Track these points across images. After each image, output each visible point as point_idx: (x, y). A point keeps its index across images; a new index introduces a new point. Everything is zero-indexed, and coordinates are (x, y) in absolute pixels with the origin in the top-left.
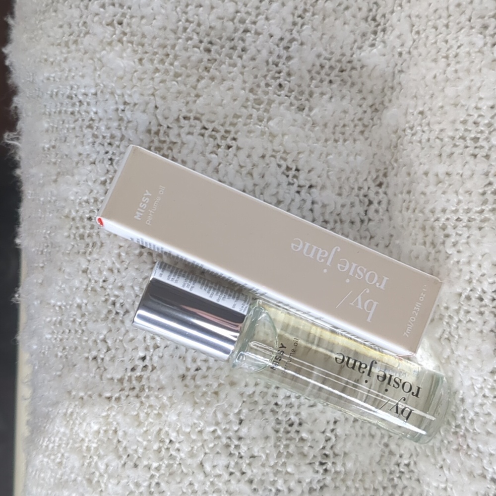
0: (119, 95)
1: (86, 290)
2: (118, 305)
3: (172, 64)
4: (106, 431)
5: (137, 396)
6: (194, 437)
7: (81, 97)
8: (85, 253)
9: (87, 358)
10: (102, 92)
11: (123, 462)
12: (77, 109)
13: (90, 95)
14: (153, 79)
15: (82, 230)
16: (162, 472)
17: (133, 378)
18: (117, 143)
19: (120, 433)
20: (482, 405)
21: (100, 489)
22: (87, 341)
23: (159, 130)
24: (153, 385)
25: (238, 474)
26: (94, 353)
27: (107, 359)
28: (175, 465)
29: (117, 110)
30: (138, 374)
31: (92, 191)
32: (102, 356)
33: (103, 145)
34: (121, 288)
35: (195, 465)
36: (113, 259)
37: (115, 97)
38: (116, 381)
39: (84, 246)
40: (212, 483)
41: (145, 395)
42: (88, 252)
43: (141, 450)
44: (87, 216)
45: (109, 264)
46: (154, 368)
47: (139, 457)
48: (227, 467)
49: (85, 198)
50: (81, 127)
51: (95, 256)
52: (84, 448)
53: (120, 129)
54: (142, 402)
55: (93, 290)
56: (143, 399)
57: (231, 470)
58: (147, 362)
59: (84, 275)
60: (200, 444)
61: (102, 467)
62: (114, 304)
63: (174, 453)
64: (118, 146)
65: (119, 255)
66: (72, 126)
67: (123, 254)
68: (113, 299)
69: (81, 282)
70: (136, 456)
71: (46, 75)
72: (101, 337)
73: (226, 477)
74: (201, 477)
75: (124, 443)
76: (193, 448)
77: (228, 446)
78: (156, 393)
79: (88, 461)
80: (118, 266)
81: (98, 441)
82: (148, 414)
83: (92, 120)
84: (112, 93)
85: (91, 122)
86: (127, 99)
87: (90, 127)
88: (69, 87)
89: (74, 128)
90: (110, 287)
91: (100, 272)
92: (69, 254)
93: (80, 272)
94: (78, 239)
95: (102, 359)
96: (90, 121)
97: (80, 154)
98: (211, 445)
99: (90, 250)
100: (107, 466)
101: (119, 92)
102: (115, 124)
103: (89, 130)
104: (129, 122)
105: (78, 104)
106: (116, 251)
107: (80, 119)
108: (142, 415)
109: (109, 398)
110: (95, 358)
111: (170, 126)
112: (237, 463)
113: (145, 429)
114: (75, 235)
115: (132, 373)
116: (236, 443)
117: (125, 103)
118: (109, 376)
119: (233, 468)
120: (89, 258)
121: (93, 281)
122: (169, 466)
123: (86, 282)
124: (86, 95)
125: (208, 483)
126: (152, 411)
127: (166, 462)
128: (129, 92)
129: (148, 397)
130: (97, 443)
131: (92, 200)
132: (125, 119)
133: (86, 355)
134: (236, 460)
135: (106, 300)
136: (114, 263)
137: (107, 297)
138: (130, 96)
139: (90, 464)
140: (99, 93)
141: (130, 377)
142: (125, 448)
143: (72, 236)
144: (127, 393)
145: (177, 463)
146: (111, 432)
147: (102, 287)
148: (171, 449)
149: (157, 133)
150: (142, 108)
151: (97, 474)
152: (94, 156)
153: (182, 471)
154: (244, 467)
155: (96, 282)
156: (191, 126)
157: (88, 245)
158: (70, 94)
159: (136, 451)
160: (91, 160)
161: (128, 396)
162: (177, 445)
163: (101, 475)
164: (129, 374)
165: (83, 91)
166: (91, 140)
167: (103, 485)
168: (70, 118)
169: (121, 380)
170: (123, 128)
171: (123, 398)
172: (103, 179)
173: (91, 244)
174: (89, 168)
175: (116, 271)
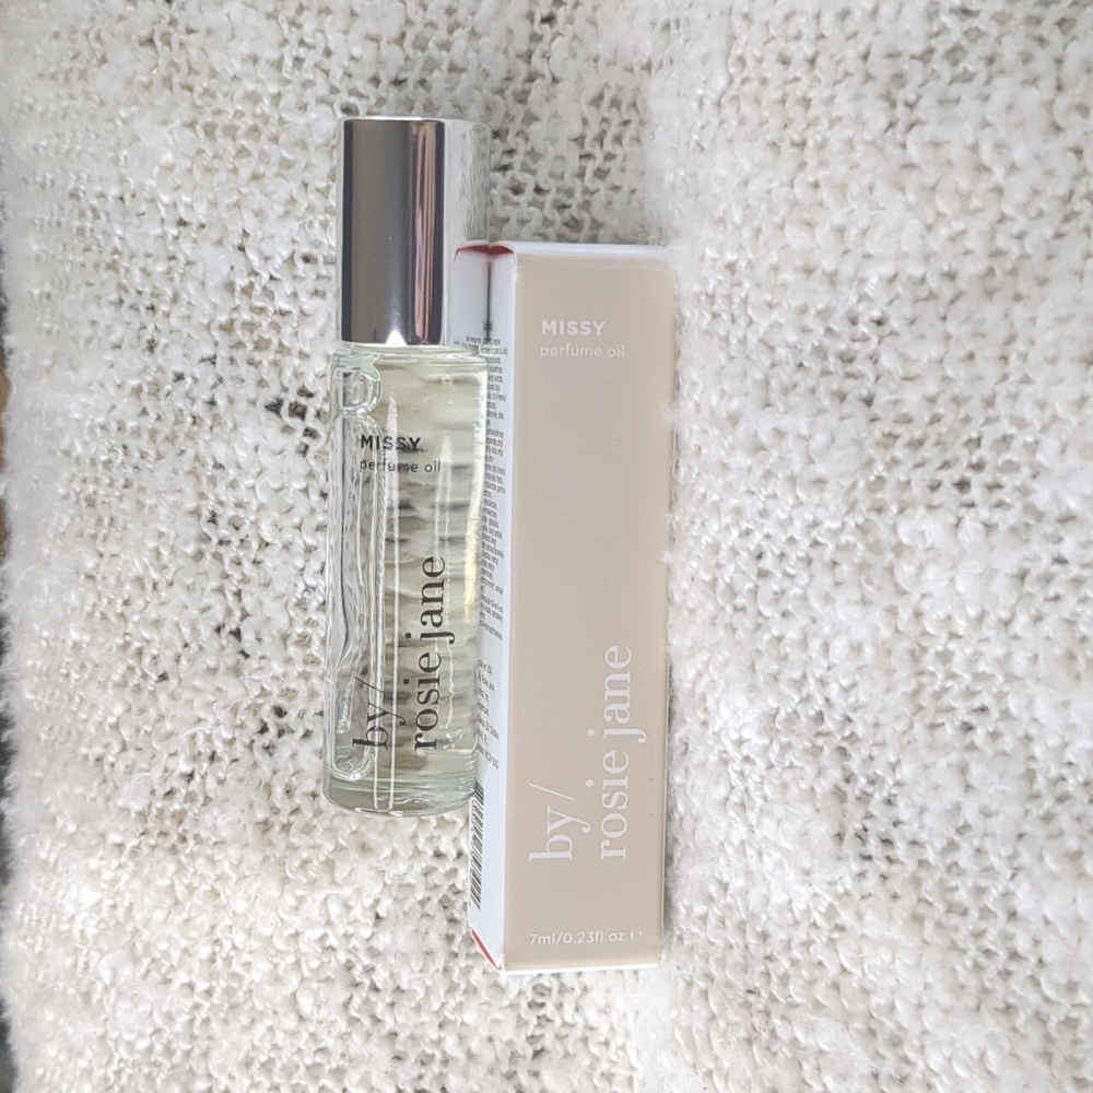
0: (166, 206)
1: (91, 615)
2: (147, 660)
3: (275, 139)
4: (114, 907)
5: (173, 850)
6: (280, 945)
7: (94, 202)
8: (94, 536)
9: (86, 757)
10: (134, 196)
11: (142, 970)
12: (89, 225)
13: (110, 199)
14: (235, 171)
15: (91, 488)
16: (216, 999)
17: (167, 814)
18: (164, 308)
19: (138, 916)
20: (807, 944)
21: (103, 1016)
22: (86, 721)
23: (251, 285)
24: (204, 834)
25: (367, 1022)
26: (98, 750)
27: (121, 767)
28: (241, 993)
29: (163, 237)
30: (177, 807)
31: (113, 407)
32: (111, 759)
33: (137, 310)
34: (157, 624)
35: (279, 999)
36: (146, 560)
37: (159, 210)
38: (133, 814)
39: (93, 521)
40: (313, 1035)
41: (188, 851)
42: (101, 536)
43: (175, 954)
44: (103, 458)
45: (138, 569)
46: (207, 800)
47: (172, 966)
48: (346, 1005)
49: (101, 420)
50: (96, 266)
51: (113, 548)
52: (77, 934)
53: (171, 279)
54: (180, 863)
55: (104, 617)
56: (183, 859)
57: (353, 1013)
58: (195, 785)
59: (90, 584)
60: (291, 959)
61: (107, 975)
62: (140, 653)
63: (239, 970)
64: (167, 315)
65: (158, 554)
66: (80, 259)
67: (165, 552)
68: (137, 644)
69: (83, 599)
70: (166, 963)
71: (31, 140)
72: (111, 720)
73: (342, 1026)
74: (291, 1022)
75: (146, 935)
76: (276, 965)
77: (349, 967)
78: (209, 852)
79: (84, 959)
80: (155, 575)
81: (99, 922)
82: (191, 889)
83: (116, 251)
84: (153, 201)
85: (116, 257)
86: (183, 213)
87: (112, 266)
88: (73, 176)
89: (83, 265)
90: (136, 618)
91: (120, 583)
92: (64, 533)
93: (82, 577)
94: (84, 504)
95: (112, 765)
96: (112, 254)
97: (93, 323)
98: (315, 964)
99: (104, 531)
100: (115, 971)
101: (165, 199)
102: (161, 268)
103: (111, 273)
104: (189, 263)
105: (89, 214)
106: (151, 544)
107: (94, 248)
108: (180, 890)
109: (120, 846)
110: (99, 760)
111: (276, 275)
112: (366, 1001)
113: (185, 916)
114: (78, 494)
115: (167, 803)
116: (367, 961)
117: (182, 223)
118: (120, 803)
119: (359, 1011)
120: (102, 549)
121: (105, 601)
122: (229, 992)
123: (91, 599)
124: (102, 196)
125: (305, 1036)
126: (200, 884)
127: (223, 984)
128: (186, 199)
129: (192, 856)
130: (97, 927)
131: (114, 427)
132: (181, 258)
133: (84, 750)
134: (364, 995)
135: (127, 645)
136: (146, 568)
137: (128, 638)
138: (189, 206)
139: (87, 963)
140: (127, 197)
141: (161, 811)
142: (147, 946)
143: (73, 497)
144: (152, 842)
145: (245, 988)
146: (121, 910)
147: (122, 615)
148: (234, 962)
149: (248, 291)
150: (214, 235)
151: (99, 986)
152: (118, 333)
153: (253, 1007)
154: (380, 1010)
155: (111, 602)
156: (319, 277)
157: (100, 520)
158: (76, 190)
159: (166, 954)
160: (114, 338)
161: (153, 848)
162: (246, 957)
163: (106, 989)
164: (159, 805)
165: (99, 188)
166: (114, 297)
167: (108, 1009)
168: (76, 242)
169: (143, 815)
170: (176, 276)
171: (145, 850)
172: (134, 382)
173: (106, 520)
174: (109, 357)
175: (149, 586)
